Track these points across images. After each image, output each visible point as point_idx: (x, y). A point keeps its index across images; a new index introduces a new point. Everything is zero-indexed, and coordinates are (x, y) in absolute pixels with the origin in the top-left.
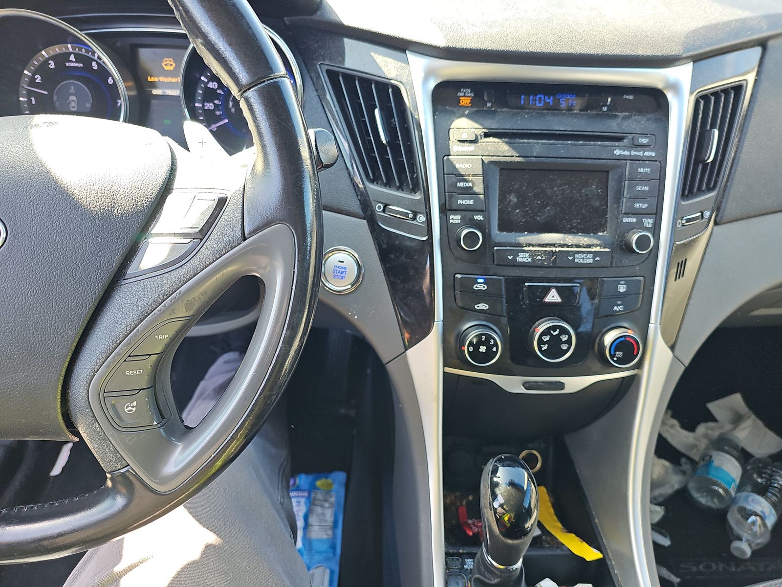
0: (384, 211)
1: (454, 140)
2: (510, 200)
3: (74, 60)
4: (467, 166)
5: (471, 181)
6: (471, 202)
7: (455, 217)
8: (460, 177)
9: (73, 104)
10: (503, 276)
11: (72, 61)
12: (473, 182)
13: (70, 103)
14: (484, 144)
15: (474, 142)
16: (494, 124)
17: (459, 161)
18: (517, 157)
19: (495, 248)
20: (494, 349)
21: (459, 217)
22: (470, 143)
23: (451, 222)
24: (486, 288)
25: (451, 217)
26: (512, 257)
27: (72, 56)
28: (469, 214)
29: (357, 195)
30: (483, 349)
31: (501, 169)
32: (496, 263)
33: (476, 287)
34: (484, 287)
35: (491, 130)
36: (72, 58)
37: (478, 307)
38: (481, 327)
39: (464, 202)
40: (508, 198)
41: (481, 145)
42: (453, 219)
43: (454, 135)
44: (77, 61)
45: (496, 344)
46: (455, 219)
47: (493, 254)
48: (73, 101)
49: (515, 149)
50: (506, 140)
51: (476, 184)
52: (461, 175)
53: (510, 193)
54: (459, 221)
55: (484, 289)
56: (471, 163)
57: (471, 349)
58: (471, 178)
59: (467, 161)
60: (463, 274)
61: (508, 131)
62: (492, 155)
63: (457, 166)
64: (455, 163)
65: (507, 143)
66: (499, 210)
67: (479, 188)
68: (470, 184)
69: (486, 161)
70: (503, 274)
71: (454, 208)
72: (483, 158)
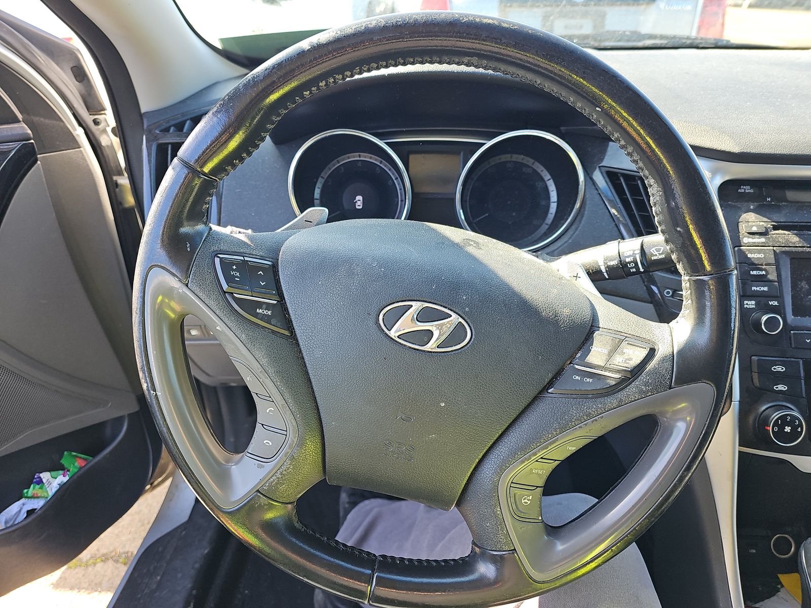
0: (672, 296)
1: (744, 232)
2: (802, 287)
4: (759, 256)
5: (765, 270)
6: (766, 289)
7: (749, 302)
8: (754, 265)
10: (801, 359)
12: (766, 270)
14: (774, 235)
15: (764, 234)
16: (782, 218)
17: (751, 252)
18: (807, 247)
19: (792, 332)
20: (799, 430)
21: (753, 302)
22: (760, 235)
23: (745, 307)
24: (784, 370)
25: (746, 302)
26: (809, 340)
28: (763, 300)
29: (644, 282)
30: (788, 429)
31: (792, 259)
32: (793, 346)
33: (775, 369)
34: (783, 369)
35: (780, 223)
37: (777, 388)
38: (784, 408)
39: (758, 289)
40: (800, 285)
41: (772, 237)
42: (747, 304)
43: (743, 228)
45: (801, 425)
46: (750, 304)
47: (790, 338)
49: (805, 240)
50: (796, 232)
51: (770, 272)
52: (754, 264)
53: (801, 281)
54: (754, 306)
55: (782, 371)
56: (763, 254)
57: (776, 429)
58: (764, 267)
59: (759, 252)
60: (759, 356)
61: (796, 224)
62: (783, 245)
63: (749, 256)
64: (747, 253)
65: (796, 235)
66: (792, 296)
67: (773, 276)
68: (764, 273)
69: (778, 251)
70: (801, 357)
71: (748, 294)
72: (775, 248)
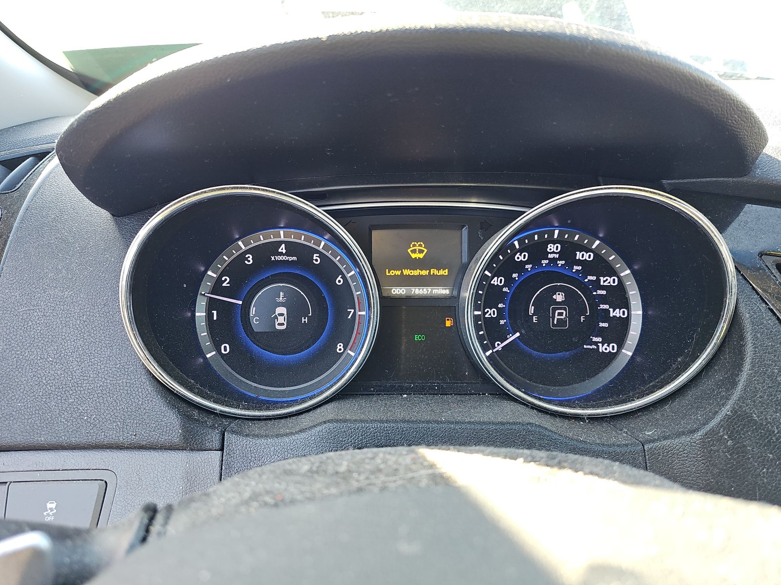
3: (284, 251)
9: (281, 320)
11: (281, 254)
13: (276, 317)
27: (283, 246)
36: (282, 249)
44: (287, 254)
48: (282, 315)
